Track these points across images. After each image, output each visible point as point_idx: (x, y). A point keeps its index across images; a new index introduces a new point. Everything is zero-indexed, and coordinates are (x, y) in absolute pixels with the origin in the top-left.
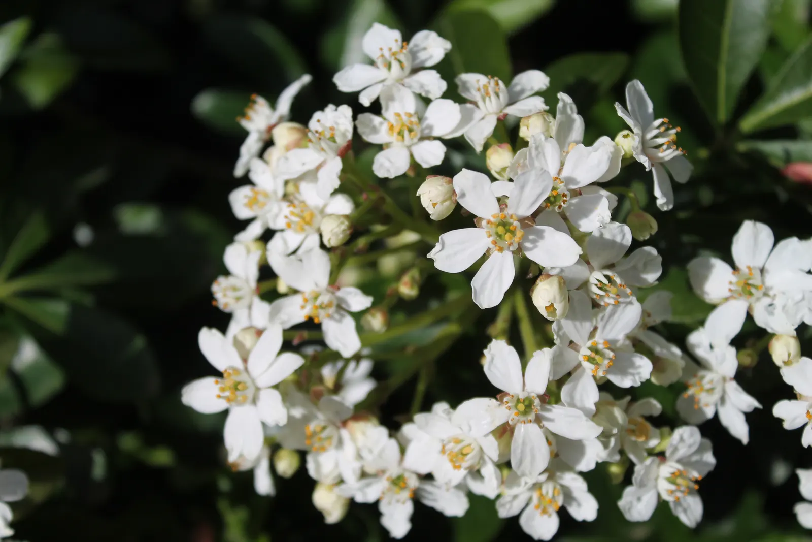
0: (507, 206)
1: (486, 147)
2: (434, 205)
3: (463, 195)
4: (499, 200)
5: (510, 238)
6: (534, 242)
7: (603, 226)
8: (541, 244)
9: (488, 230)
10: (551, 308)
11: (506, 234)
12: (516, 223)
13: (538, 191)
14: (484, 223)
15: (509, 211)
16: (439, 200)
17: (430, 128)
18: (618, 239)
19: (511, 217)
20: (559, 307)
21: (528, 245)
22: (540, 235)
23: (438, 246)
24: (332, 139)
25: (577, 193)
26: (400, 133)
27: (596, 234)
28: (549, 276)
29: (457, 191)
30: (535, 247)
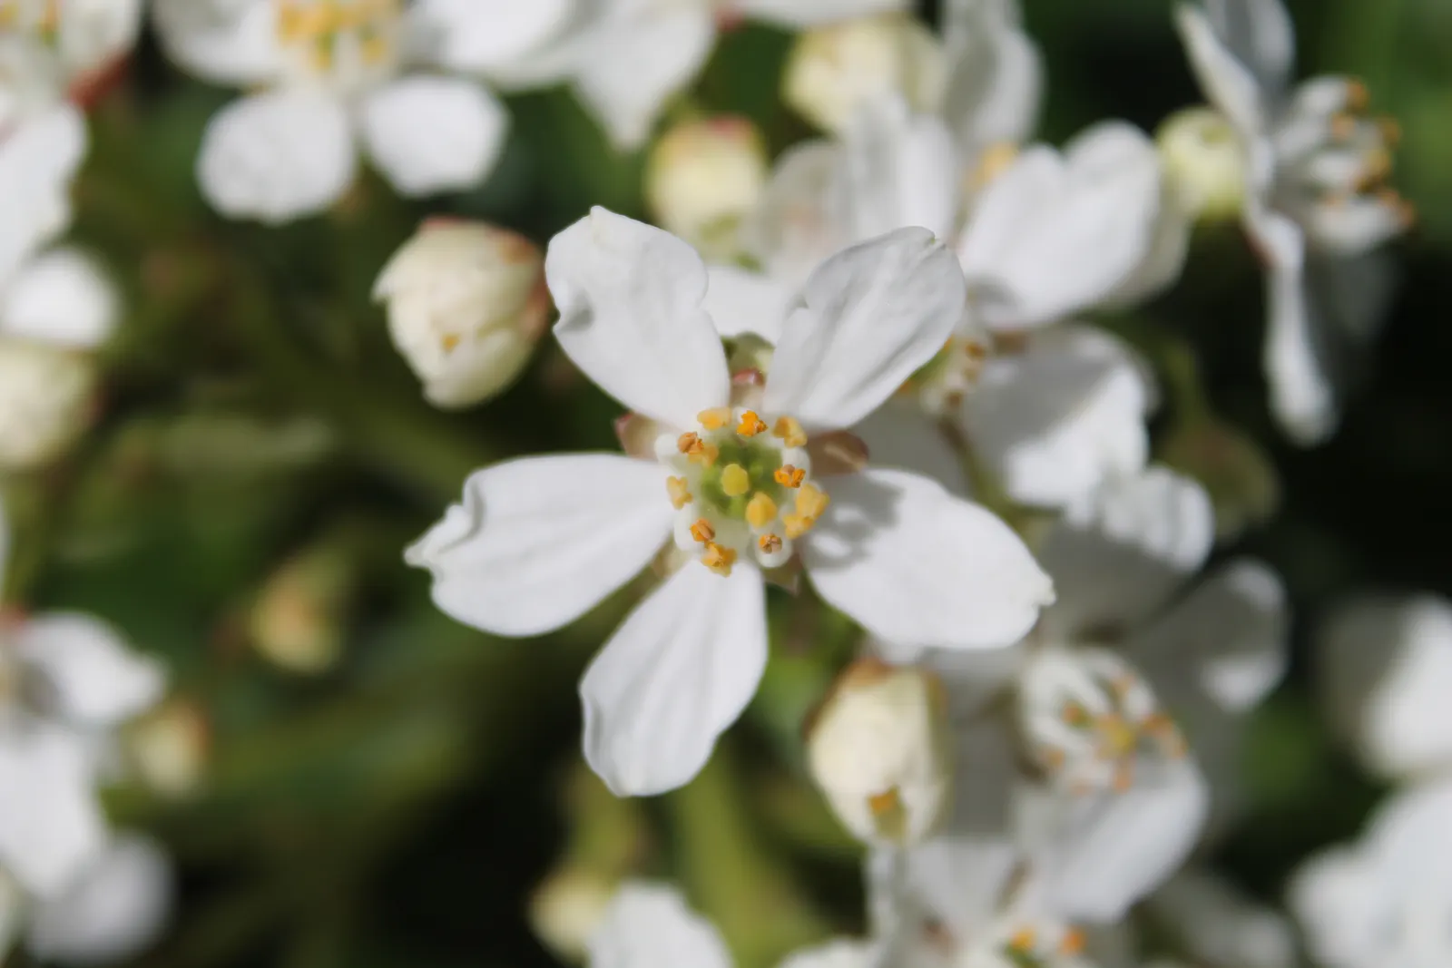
0: (761, 379)
1: (663, 125)
2: (449, 343)
3: (584, 318)
4: (730, 348)
5: (769, 515)
6: (854, 534)
7: (1110, 482)
8: (883, 544)
9: (678, 476)
10: (888, 806)
11: (748, 496)
12: (793, 456)
13: (900, 329)
14: (665, 444)
15: (770, 403)
16: (469, 322)
17: (438, 36)
18: (1156, 539)
19: (782, 428)
20: (921, 800)
21: (828, 544)
22: (881, 507)
23: (455, 521)
24: (49, 35)
25: (1009, 344)
26: (326, 44)
27: (1080, 513)
28: (884, 670)
29: (562, 296)
30: (857, 555)
